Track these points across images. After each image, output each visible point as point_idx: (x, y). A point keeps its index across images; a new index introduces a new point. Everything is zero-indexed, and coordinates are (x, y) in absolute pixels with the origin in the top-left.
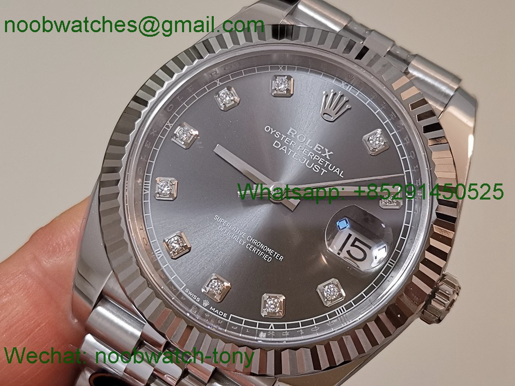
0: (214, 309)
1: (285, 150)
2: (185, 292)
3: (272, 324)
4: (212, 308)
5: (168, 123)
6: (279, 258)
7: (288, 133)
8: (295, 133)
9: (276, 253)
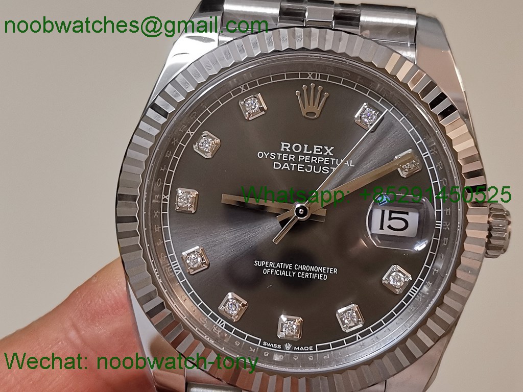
0: (298, 348)
1: (288, 167)
2: (263, 346)
3: (357, 335)
4: (295, 348)
5: (164, 197)
6: (333, 272)
7: (282, 150)
8: (289, 146)
9: (328, 268)
